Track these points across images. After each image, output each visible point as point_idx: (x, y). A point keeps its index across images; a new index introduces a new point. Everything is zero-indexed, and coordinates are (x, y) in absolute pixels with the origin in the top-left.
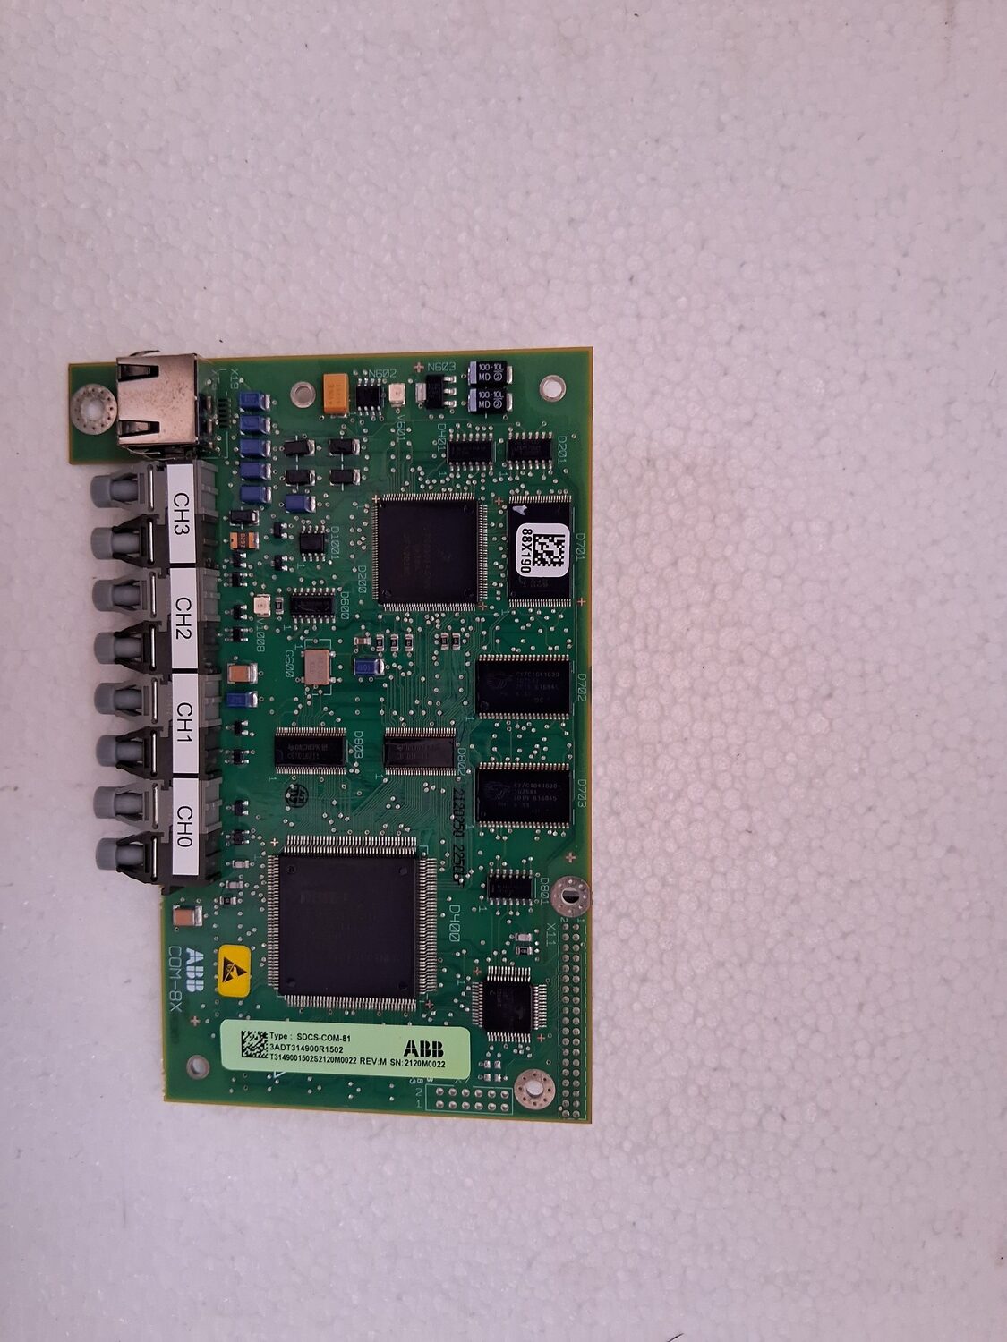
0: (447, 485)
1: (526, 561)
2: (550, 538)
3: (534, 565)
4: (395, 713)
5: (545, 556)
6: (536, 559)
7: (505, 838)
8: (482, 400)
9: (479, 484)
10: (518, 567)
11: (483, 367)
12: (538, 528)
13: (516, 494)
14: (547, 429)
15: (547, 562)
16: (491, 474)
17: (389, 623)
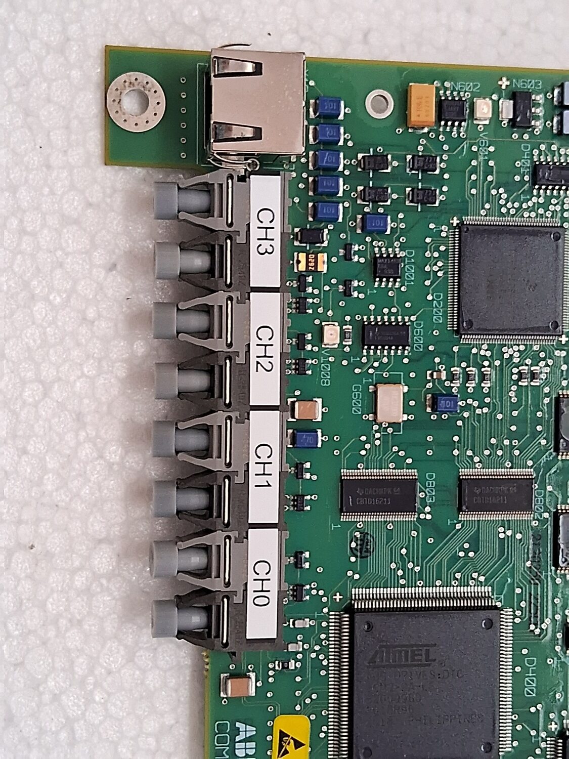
0: (530, 210)
4: (469, 453)
9: (563, 210)
17: (465, 355)
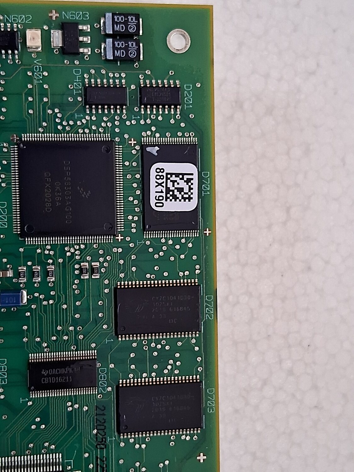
0: (83, 127)
1: (159, 196)
2: (181, 176)
3: (166, 200)
4: (38, 340)
5: (176, 193)
6: (168, 195)
7: (144, 446)
8: (118, 49)
9: (114, 126)
10: (153, 202)
11: (118, 19)
12: (170, 167)
13: (148, 136)
14: (174, 78)
15: (178, 198)
16: (124, 117)
17: (30, 255)
